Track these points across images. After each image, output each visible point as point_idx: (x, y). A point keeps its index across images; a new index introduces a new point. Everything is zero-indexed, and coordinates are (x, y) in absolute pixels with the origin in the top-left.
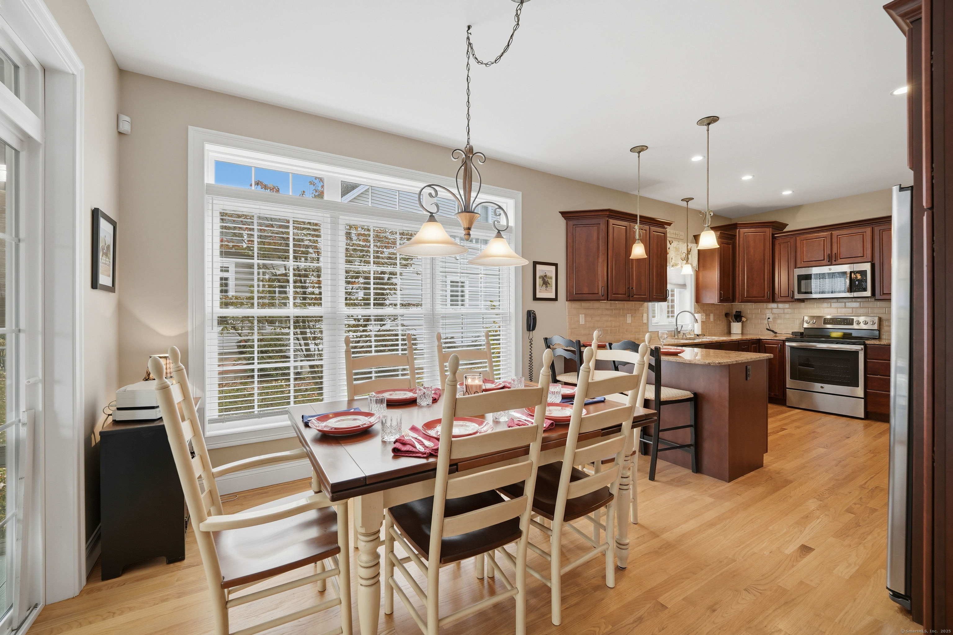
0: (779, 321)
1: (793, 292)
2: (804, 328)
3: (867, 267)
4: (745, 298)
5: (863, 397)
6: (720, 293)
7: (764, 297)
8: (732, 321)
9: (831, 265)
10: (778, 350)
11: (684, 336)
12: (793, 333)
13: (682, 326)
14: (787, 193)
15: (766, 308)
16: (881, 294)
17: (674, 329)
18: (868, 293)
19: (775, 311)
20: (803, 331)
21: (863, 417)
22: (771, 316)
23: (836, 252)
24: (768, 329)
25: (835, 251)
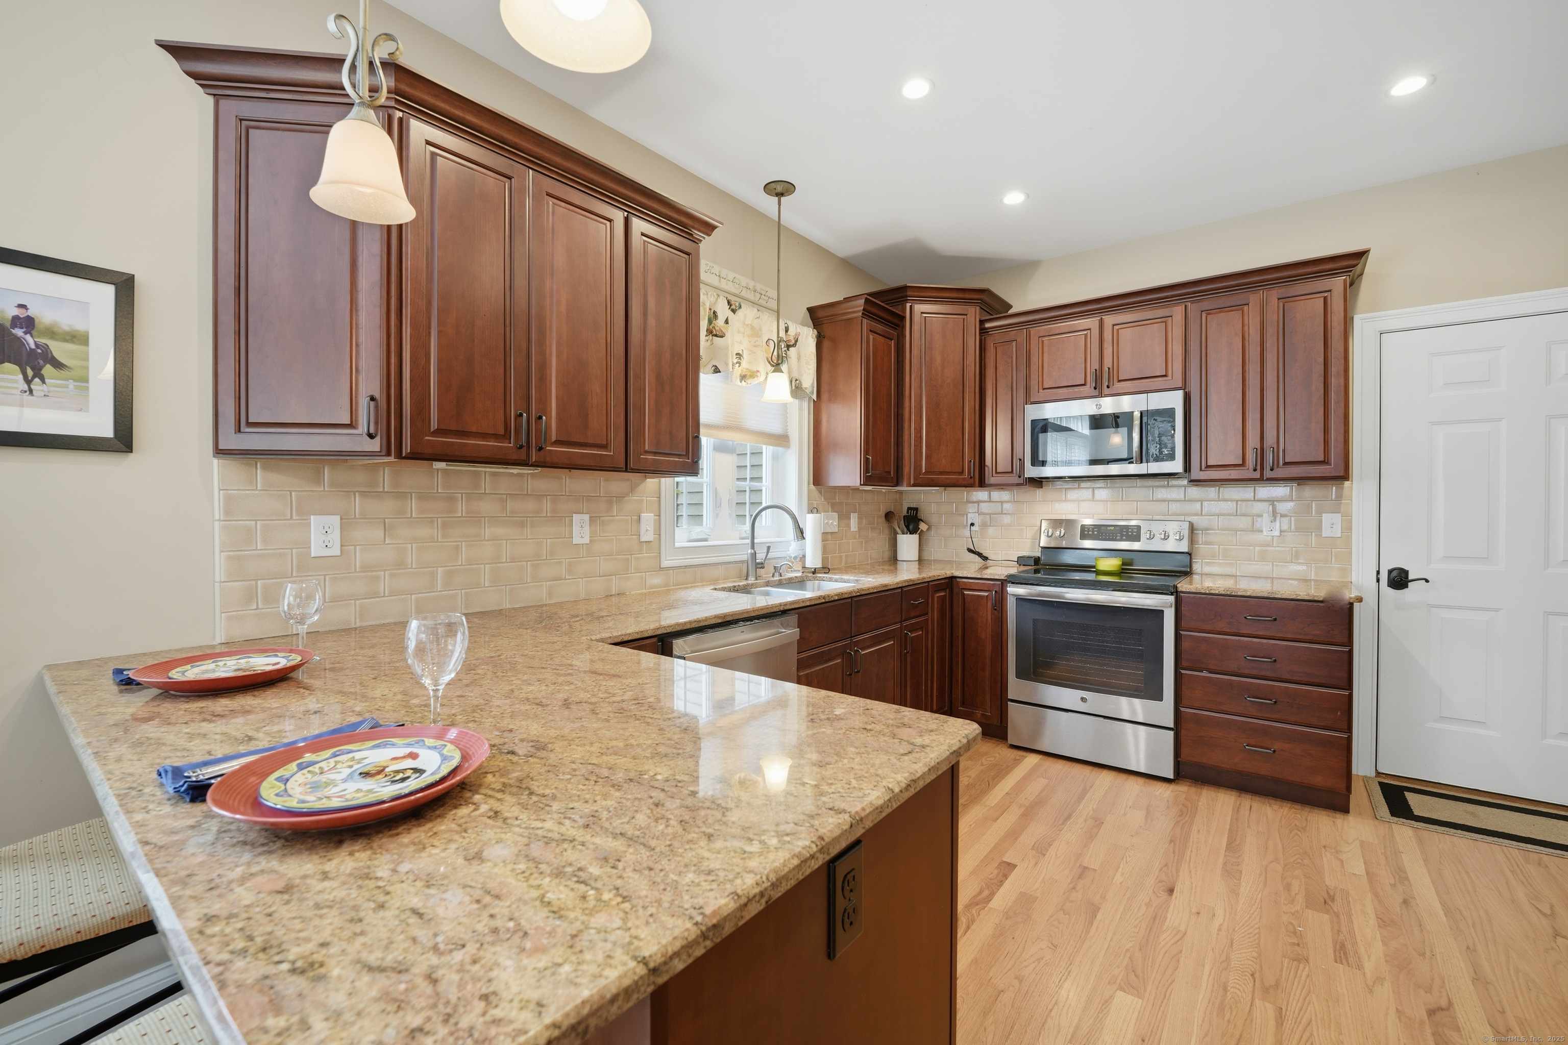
0: (991, 531)
1: (1022, 461)
2: (1042, 548)
3: (1174, 400)
4: (923, 474)
5: (1172, 725)
6: (867, 460)
7: (962, 473)
8: (899, 531)
9: (1101, 395)
10: (990, 604)
11: (777, 574)
12: (1021, 561)
13: (769, 548)
14: (1014, 198)
15: (969, 502)
16: (1203, 468)
17: (745, 557)
18: (1176, 466)
19: (985, 507)
20: (1039, 554)
21: (1171, 776)
22: (977, 520)
23: (1111, 367)
24: (970, 550)
25: (1108, 363)
